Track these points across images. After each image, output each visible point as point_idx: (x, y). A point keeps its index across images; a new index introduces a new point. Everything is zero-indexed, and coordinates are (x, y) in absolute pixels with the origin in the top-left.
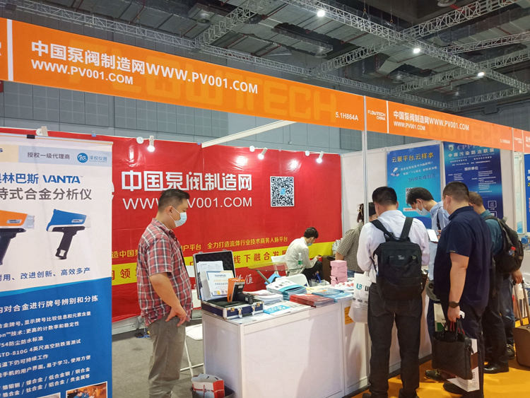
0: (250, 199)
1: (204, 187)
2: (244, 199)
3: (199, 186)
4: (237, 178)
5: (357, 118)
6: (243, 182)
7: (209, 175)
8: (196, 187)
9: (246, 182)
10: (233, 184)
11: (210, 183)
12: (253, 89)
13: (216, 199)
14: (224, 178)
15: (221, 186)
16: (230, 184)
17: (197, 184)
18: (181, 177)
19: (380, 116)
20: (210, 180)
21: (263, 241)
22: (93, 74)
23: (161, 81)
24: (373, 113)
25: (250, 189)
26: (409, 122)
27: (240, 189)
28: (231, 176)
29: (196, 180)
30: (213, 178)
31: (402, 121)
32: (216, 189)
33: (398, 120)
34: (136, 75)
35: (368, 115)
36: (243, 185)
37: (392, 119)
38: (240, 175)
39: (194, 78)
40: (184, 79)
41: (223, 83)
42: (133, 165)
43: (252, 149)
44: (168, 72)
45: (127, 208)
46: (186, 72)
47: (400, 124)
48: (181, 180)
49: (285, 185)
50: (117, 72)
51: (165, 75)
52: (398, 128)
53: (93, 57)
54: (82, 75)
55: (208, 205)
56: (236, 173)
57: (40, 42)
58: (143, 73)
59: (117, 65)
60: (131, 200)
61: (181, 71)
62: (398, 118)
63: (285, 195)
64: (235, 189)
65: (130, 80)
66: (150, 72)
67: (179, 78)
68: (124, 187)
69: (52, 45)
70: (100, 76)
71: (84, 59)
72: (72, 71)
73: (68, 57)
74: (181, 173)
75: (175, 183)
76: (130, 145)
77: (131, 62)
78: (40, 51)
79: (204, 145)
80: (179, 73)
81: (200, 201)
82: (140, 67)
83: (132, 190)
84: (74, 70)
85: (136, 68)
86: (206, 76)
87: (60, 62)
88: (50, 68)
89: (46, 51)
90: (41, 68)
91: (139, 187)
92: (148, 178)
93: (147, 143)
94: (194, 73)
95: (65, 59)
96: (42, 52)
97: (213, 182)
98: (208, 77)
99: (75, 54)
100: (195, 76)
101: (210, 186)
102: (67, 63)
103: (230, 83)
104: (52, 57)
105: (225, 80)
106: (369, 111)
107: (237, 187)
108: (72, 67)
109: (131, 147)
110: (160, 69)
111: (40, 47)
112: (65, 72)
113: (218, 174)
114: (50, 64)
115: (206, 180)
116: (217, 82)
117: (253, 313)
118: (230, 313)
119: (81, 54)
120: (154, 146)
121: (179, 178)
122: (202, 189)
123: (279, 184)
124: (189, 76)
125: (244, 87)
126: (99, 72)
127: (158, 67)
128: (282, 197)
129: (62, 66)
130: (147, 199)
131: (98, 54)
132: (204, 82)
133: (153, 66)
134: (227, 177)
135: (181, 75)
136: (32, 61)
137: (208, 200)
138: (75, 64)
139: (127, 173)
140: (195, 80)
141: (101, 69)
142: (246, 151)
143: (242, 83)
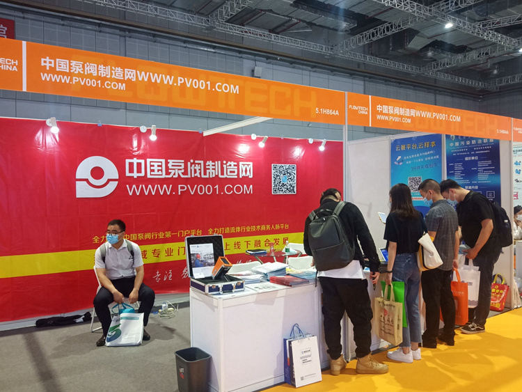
0: (251, 186)
1: (205, 174)
2: (245, 186)
3: (200, 173)
4: (238, 165)
5: (337, 113)
6: (244, 170)
7: (210, 163)
8: (198, 174)
9: (247, 169)
10: (234, 172)
11: (211, 171)
12: (235, 89)
13: (217, 186)
14: (225, 166)
15: (222, 174)
16: (231, 172)
17: (198, 171)
18: (183, 165)
19: (362, 110)
20: (211, 167)
21: (263, 228)
22: (92, 83)
23: (151, 85)
24: (355, 108)
25: (251, 177)
26: (392, 115)
27: (241, 177)
28: (232, 163)
29: (197, 167)
30: (214, 165)
31: (386, 114)
32: (217, 176)
33: (382, 113)
34: (128, 82)
35: (349, 109)
36: (244, 172)
37: (375, 112)
38: (241, 163)
39: (179, 82)
40: (171, 83)
41: (207, 85)
42: (137, 153)
43: (254, 137)
44: (156, 78)
45: (131, 194)
46: (173, 77)
47: (383, 117)
48: (183, 167)
49: (287, 173)
50: (111, 80)
51: (153, 81)
52: (380, 121)
53: (91, 69)
54: (83, 84)
55: (209, 192)
56: (238, 161)
57: (48, 58)
58: (135, 80)
59: (112, 74)
60: (134, 186)
61: (168, 77)
62: (382, 111)
63: (288, 183)
64: (236, 177)
65: (123, 87)
66: (140, 79)
67: (166, 82)
68: (128, 174)
69: (57, 60)
70: (97, 84)
71: (84, 71)
72: (74, 81)
73: (70, 69)
74: (183, 161)
75: (176, 170)
76: (133, 133)
77: (124, 71)
78: (48, 65)
79: (205, 134)
80: (166, 78)
81: (201, 188)
82: (132, 74)
83: (135, 177)
84: (76, 79)
85: (129, 76)
86: (191, 80)
87: (63, 74)
88: (56, 80)
89: (53, 65)
90: (48, 79)
91: (142, 174)
92: (151, 166)
93: (149, 132)
94: (179, 78)
95: (68, 71)
96: (50, 67)
97: (215, 169)
98: (192, 81)
99: (77, 67)
100: (181, 80)
101: (212, 173)
102: (70, 74)
103: (213, 85)
104: (58, 70)
105: (209, 83)
106: (350, 106)
107: (238, 175)
108: (74, 78)
109: (134, 136)
110: (149, 75)
111: (48, 62)
112: (68, 82)
113: (219, 162)
114: (56, 76)
115: (207, 167)
116: (201, 84)
117: (233, 291)
118: (211, 290)
119: (81, 66)
120: (156, 135)
121: (181, 166)
122: (203, 176)
123: (281, 172)
124: (176, 80)
125: (226, 88)
126: (97, 81)
127: (148, 73)
128: (283, 185)
129: (65, 77)
130: (150, 186)
131: (96, 65)
132: (188, 86)
133: (143, 73)
134: (228, 164)
135: (168, 80)
136: (42, 74)
137: (209, 188)
138: (76, 75)
139: (131, 161)
140: (181, 84)
141: (98, 78)
142: (249, 140)
143: (225, 85)
